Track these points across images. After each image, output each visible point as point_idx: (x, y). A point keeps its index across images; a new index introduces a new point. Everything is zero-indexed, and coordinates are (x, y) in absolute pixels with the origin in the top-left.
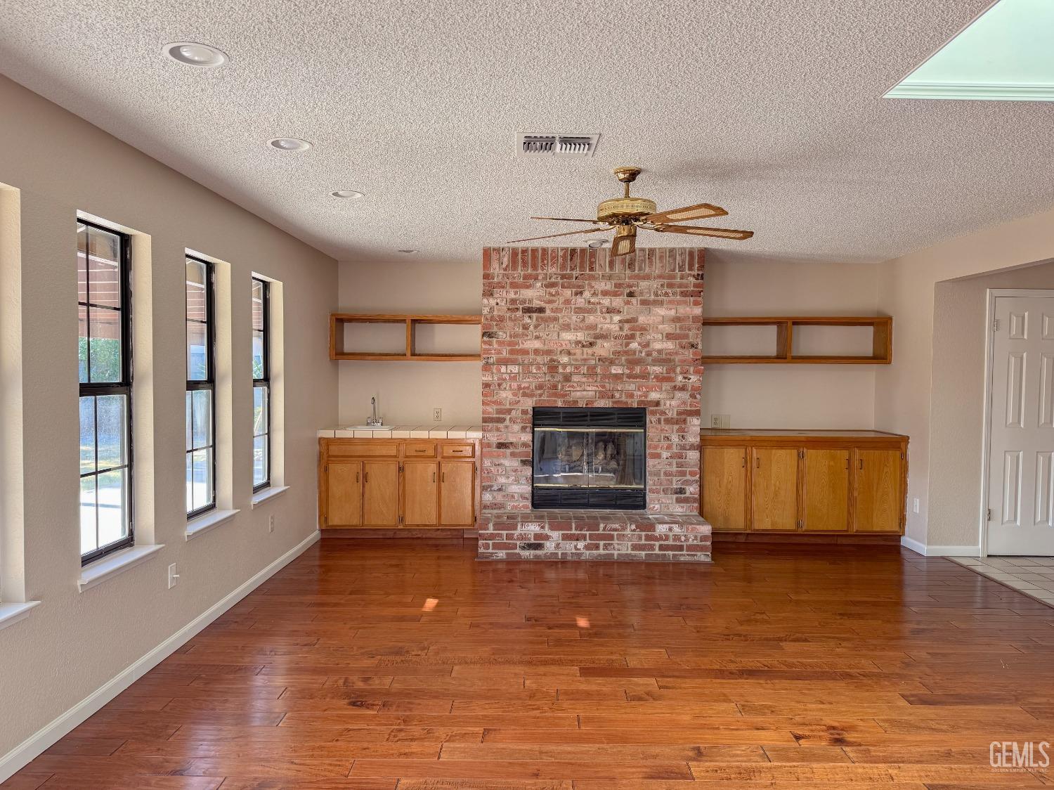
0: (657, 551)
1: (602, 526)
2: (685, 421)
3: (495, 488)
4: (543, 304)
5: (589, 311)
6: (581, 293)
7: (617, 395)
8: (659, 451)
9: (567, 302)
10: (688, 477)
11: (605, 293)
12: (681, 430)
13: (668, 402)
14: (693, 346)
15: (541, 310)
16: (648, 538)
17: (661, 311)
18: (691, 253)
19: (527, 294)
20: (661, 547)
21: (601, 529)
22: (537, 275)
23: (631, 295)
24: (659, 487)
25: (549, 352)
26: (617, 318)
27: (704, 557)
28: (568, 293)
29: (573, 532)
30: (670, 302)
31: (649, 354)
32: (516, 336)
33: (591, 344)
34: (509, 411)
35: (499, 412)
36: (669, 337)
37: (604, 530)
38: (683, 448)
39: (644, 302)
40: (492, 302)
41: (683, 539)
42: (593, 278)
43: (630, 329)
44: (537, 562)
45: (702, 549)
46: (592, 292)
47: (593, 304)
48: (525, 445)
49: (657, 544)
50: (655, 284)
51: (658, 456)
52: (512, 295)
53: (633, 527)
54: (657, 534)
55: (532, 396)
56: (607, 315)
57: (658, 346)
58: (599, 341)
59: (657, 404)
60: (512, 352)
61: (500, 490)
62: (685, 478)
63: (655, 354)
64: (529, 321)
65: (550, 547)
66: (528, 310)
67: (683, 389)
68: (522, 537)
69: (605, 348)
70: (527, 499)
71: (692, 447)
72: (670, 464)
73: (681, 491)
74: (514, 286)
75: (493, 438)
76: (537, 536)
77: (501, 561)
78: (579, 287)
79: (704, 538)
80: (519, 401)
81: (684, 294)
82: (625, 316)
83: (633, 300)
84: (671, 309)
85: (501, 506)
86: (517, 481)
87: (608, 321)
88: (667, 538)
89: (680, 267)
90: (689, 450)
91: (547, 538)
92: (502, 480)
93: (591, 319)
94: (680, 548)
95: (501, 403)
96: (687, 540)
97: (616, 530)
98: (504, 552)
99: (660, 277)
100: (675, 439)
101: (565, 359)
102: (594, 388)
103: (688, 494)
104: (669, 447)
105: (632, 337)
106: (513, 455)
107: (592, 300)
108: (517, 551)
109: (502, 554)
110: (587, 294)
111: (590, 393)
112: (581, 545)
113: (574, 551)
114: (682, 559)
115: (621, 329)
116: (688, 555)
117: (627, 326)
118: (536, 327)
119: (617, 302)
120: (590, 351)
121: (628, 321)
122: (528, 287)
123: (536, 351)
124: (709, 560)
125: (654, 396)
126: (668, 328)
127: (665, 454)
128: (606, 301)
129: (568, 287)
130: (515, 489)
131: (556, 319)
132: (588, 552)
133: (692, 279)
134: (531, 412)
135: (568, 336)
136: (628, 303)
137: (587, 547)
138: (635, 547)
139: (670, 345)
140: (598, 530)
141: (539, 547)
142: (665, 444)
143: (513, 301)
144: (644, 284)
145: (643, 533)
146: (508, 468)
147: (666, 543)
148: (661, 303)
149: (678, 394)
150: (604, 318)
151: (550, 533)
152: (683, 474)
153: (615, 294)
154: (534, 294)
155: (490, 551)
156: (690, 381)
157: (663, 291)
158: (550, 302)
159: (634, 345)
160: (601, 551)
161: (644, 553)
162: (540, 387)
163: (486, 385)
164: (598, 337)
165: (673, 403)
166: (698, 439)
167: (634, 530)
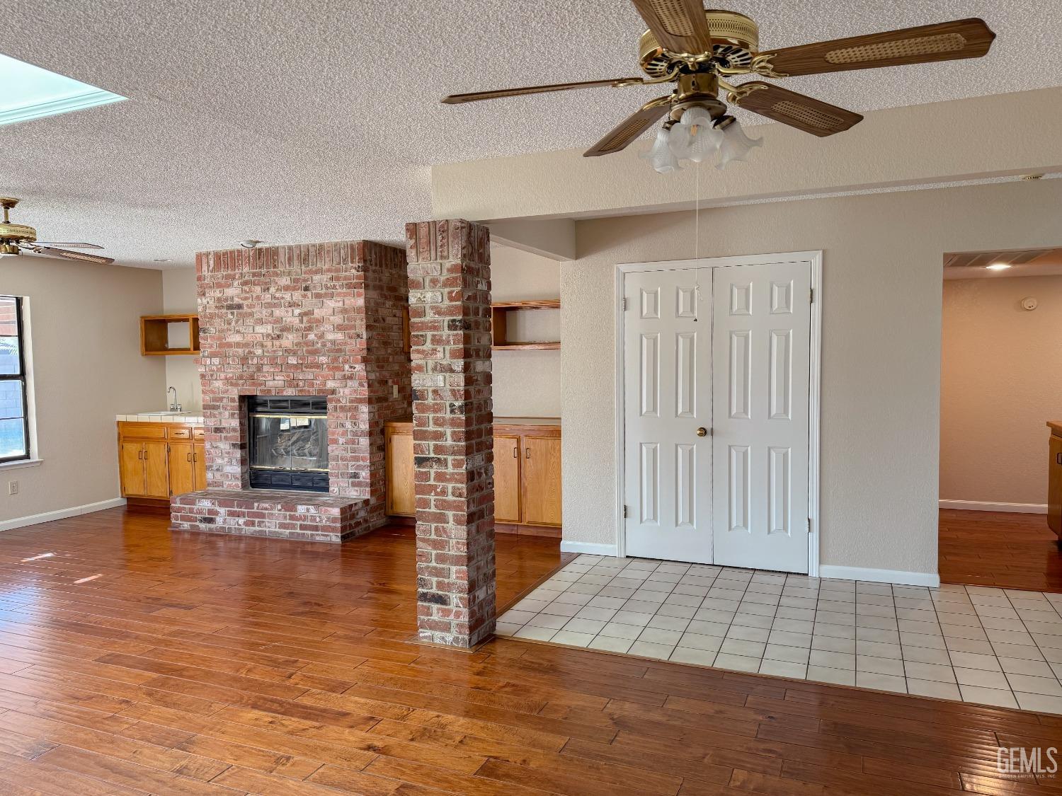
0: (298, 531)
1: (256, 505)
2: (356, 408)
3: (214, 468)
4: (241, 302)
5: (275, 306)
6: (268, 289)
7: (301, 384)
8: (335, 437)
9: (258, 298)
10: (361, 463)
11: (287, 288)
12: (354, 417)
13: (341, 390)
14: (358, 336)
15: (239, 307)
16: (292, 518)
17: (331, 304)
18: (352, 247)
19: (230, 292)
20: (302, 527)
21: (256, 508)
22: (235, 275)
23: (306, 289)
24: (337, 471)
25: (246, 345)
26: (297, 311)
27: (335, 538)
28: (258, 289)
29: (236, 509)
30: (339, 294)
31: (324, 345)
32: (223, 331)
33: (279, 337)
34: (221, 399)
35: (214, 400)
36: (339, 328)
37: (258, 509)
38: (355, 434)
39: (318, 296)
40: (205, 301)
41: (318, 519)
42: (276, 274)
43: (309, 321)
44: (211, 534)
45: (333, 530)
46: (276, 288)
47: (278, 299)
48: (234, 430)
49: (299, 523)
50: (325, 278)
51: (335, 442)
52: (218, 295)
53: (279, 507)
54: (297, 514)
55: (236, 385)
56: (290, 309)
57: (330, 336)
58: (285, 334)
59: (333, 392)
60: (221, 346)
61: (218, 470)
62: (358, 463)
63: (329, 345)
64: (232, 317)
65: (219, 521)
66: (230, 307)
67: (351, 378)
68: (200, 512)
69: (289, 340)
70: (237, 478)
71: (363, 434)
72: (346, 450)
73: (355, 476)
74: (219, 285)
75: (212, 423)
76: (210, 512)
77: (185, 531)
78: (266, 283)
79: (334, 520)
80: (228, 390)
81: (349, 286)
82: (305, 310)
83: (309, 294)
84: (339, 301)
85: (221, 484)
86: (230, 462)
87: (290, 314)
88: (305, 518)
89: (344, 260)
90: (360, 436)
91: (217, 513)
92: (219, 461)
93: (278, 312)
94: (316, 528)
95: (213, 392)
96: (321, 521)
97: (266, 509)
98: (189, 523)
99: (329, 270)
100: (348, 425)
101: (259, 352)
102: (282, 378)
103: (361, 479)
104: (345, 433)
105: (310, 329)
106: (226, 438)
107: (277, 295)
108: (198, 523)
109: (186, 525)
110: (272, 290)
111: (280, 382)
112: (241, 521)
113: (237, 526)
114: (318, 538)
115: (301, 321)
116: (322, 535)
117: (305, 319)
118: (237, 322)
119: (297, 295)
120: (277, 343)
121: (306, 314)
122: (229, 286)
123: (238, 345)
124: (339, 540)
125: (331, 384)
126: (338, 319)
127: (341, 440)
128: (287, 296)
129: (258, 285)
130: (228, 469)
131: (251, 314)
132: (247, 528)
133: (354, 271)
134: (237, 400)
135: (259, 329)
136: (304, 296)
137: (246, 524)
138: (282, 526)
139: (339, 336)
140: (253, 508)
141: (210, 521)
142: (340, 430)
143: (219, 300)
144: (316, 278)
145: (288, 513)
146: (223, 451)
147: (305, 523)
148: (332, 296)
149: (350, 383)
150: (287, 312)
151: (218, 508)
152: (356, 459)
153: (294, 289)
154: (233, 292)
155: (179, 522)
156: (356, 370)
157: (332, 284)
158: (246, 299)
159: (312, 337)
160: (257, 528)
161: (288, 531)
162: (241, 377)
163: (203, 376)
164: (282, 330)
165: (347, 391)
166: (368, 426)
167: (280, 510)
